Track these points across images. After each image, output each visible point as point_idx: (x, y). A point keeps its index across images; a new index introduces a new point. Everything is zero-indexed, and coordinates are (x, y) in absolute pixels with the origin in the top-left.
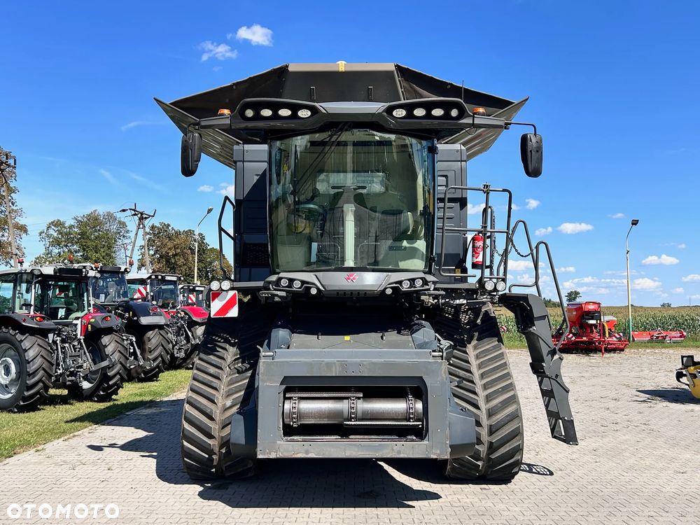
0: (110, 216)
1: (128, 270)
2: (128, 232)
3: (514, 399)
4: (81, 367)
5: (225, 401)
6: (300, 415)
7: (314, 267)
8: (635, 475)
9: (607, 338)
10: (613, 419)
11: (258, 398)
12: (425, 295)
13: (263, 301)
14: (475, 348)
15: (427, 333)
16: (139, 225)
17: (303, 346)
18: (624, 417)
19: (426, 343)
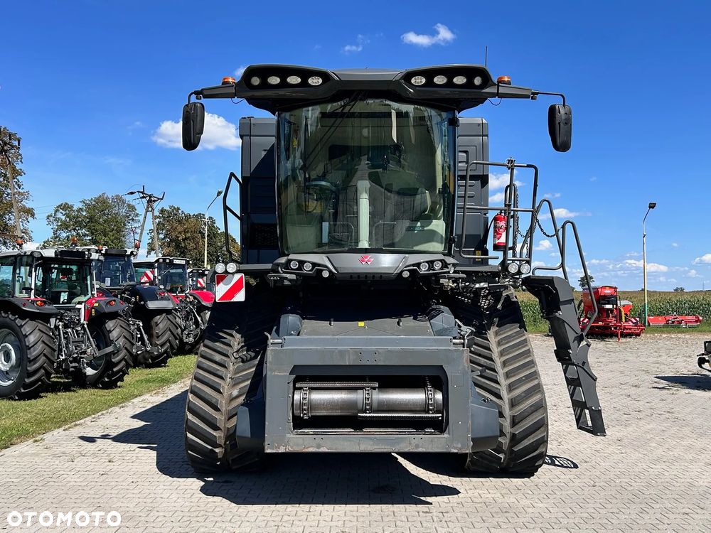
0: (119, 200)
1: (135, 253)
2: (137, 215)
3: (538, 388)
4: (85, 353)
5: (231, 391)
6: (312, 406)
7: (327, 248)
8: (665, 467)
9: (624, 323)
10: (635, 406)
11: (265, 388)
12: (445, 278)
13: (272, 284)
14: (497, 334)
15: (445, 318)
16: (148, 208)
17: (314, 332)
18: (646, 404)
19: (446, 330)
